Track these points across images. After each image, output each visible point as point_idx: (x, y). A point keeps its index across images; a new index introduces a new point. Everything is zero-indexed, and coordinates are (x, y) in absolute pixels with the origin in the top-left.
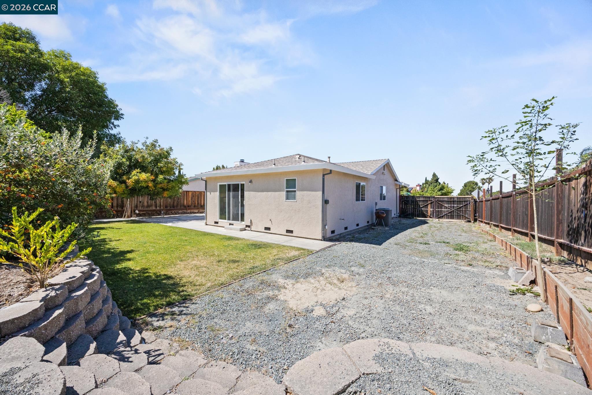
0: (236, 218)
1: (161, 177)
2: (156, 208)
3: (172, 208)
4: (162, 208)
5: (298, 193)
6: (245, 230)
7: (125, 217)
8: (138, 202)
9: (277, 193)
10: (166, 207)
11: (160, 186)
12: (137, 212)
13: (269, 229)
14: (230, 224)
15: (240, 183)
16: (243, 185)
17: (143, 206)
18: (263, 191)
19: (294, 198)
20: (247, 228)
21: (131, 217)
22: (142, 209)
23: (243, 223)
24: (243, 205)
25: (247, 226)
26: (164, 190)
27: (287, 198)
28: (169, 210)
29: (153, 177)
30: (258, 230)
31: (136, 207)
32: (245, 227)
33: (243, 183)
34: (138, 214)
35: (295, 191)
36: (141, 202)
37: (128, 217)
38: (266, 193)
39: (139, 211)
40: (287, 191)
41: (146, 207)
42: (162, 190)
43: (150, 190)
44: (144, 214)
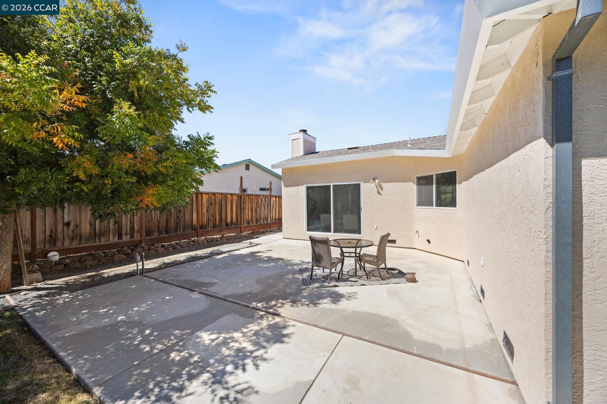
2: (120, 237)
3: (165, 236)
4: (137, 237)
8: (60, 226)
10: (149, 232)
12: (54, 256)
17: (75, 236)
22: (74, 245)
28: (158, 240)
31: (52, 241)
34: (58, 263)
36: (68, 224)
39: (60, 252)
41: (88, 239)
42: (134, 179)
43: (77, 179)
44: (80, 260)
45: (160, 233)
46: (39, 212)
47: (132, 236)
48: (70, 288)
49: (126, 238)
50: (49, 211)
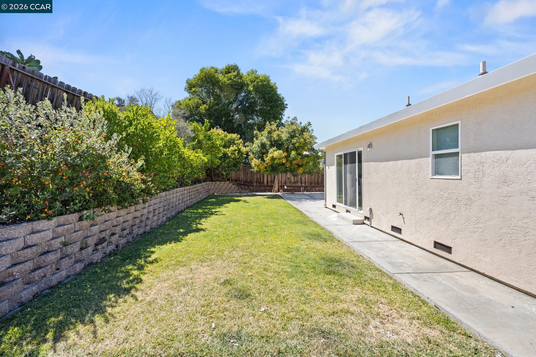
0: (353, 204)
1: (293, 153)
2: (302, 184)
3: (316, 185)
4: (307, 184)
5: (464, 158)
6: (364, 224)
7: (274, 192)
8: (287, 179)
9: (414, 162)
10: (311, 183)
11: (295, 162)
12: (286, 187)
13: (399, 230)
14: (347, 211)
15: (356, 150)
16: (360, 154)
17: (290, 182)
18: (388, 160)
19: (456, 171)
20: (366, 222)
21: (279, 191)
22: (290, 185)
23: (362, 212)
24: (360, 184)
25: (366, 218)
26: (299, 166)
27: (437, 172)
28: (314, 187)
29: (285, 154)
30: (382, 229)
31: (285, 183)
32: (363, 218)
33: (361, 149)
34: (286, 189)
35: (457, 154)
36: (288, 178)
37: (276, 192)
38: (393, 162)
39: (287, 186)
40: (437, 156)
41: (293, 183)
42: (297, 166)
43: (287, 167)
44: (291, 190)
45: (315, 184)
46: (283, 174)
47: (305, 184)
48: (287, 194)
49: (303, 185)
50: (285, 174)
